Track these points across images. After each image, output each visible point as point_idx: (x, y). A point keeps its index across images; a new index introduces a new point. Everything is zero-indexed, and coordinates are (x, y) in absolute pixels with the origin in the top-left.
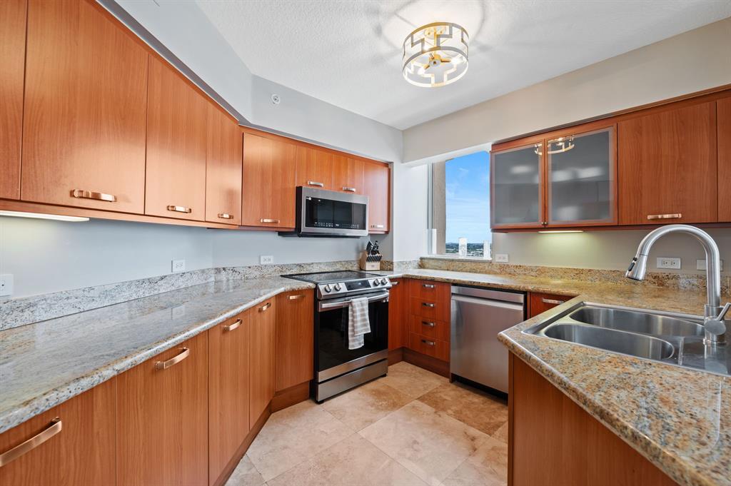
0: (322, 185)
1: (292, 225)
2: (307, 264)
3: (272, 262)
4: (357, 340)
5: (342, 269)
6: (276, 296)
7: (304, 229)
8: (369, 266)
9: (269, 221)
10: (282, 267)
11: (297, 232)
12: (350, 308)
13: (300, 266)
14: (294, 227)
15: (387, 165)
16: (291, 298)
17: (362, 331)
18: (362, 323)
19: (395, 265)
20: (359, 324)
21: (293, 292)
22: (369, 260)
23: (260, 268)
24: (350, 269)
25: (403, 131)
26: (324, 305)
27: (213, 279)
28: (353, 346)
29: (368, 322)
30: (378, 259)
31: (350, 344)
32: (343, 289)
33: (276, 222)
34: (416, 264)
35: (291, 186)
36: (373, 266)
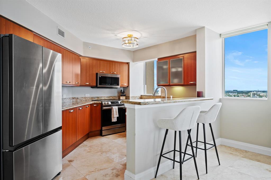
0: (104, 72)
1: (95, 85)
2: (100, 97)
3: (89, 96)
4: (114, 119)
5: (112, 99)
6: (90, 104)
7: (98, 86)
8: (121, 98)
9: (88, 83)
10: (92, 98)
11: (96, 87)
12: (112, 109)
13: (98, 97)
14: (96, 85)
15: (128, 63)
16: (94, 105)
17: (116, 116)
18: (116, 114)
19: (130, 97)
20: (115, 114)
21: (95, 104)
22: (122, 96)
23: (85, 98)
24: (115, 99)
25: (134, 51)
26: (104, 108)
27: (72, 101)
28: (113, 121)
29: (118, 113)
30: (125, 95)
31: (112, 120)
32: (110, 103)
33: (90, 84)
34: (139, 97)
35: (95, 73)
36: (123, 98)
